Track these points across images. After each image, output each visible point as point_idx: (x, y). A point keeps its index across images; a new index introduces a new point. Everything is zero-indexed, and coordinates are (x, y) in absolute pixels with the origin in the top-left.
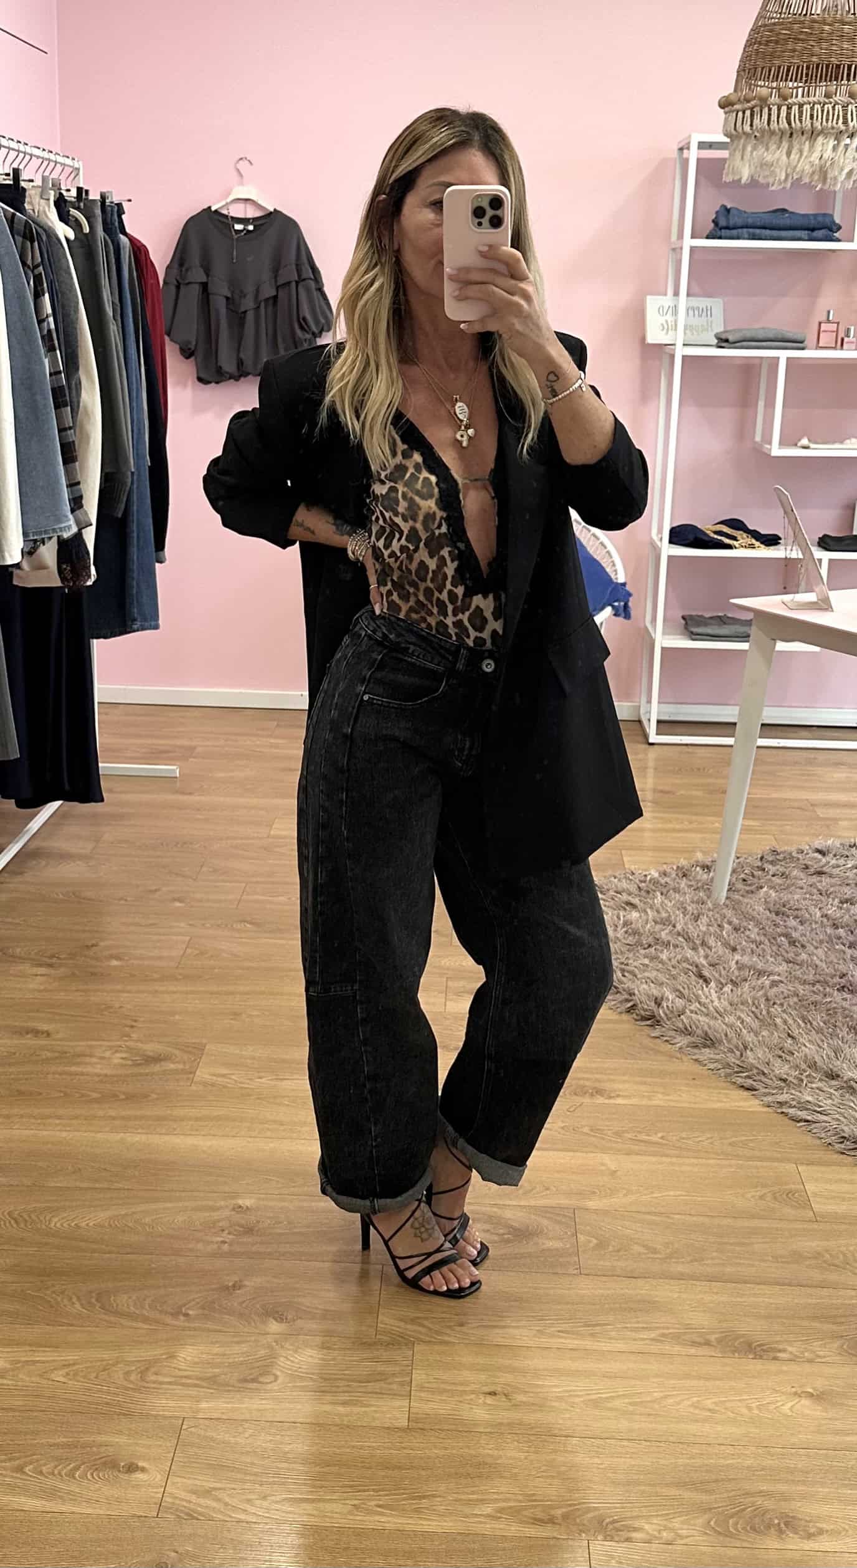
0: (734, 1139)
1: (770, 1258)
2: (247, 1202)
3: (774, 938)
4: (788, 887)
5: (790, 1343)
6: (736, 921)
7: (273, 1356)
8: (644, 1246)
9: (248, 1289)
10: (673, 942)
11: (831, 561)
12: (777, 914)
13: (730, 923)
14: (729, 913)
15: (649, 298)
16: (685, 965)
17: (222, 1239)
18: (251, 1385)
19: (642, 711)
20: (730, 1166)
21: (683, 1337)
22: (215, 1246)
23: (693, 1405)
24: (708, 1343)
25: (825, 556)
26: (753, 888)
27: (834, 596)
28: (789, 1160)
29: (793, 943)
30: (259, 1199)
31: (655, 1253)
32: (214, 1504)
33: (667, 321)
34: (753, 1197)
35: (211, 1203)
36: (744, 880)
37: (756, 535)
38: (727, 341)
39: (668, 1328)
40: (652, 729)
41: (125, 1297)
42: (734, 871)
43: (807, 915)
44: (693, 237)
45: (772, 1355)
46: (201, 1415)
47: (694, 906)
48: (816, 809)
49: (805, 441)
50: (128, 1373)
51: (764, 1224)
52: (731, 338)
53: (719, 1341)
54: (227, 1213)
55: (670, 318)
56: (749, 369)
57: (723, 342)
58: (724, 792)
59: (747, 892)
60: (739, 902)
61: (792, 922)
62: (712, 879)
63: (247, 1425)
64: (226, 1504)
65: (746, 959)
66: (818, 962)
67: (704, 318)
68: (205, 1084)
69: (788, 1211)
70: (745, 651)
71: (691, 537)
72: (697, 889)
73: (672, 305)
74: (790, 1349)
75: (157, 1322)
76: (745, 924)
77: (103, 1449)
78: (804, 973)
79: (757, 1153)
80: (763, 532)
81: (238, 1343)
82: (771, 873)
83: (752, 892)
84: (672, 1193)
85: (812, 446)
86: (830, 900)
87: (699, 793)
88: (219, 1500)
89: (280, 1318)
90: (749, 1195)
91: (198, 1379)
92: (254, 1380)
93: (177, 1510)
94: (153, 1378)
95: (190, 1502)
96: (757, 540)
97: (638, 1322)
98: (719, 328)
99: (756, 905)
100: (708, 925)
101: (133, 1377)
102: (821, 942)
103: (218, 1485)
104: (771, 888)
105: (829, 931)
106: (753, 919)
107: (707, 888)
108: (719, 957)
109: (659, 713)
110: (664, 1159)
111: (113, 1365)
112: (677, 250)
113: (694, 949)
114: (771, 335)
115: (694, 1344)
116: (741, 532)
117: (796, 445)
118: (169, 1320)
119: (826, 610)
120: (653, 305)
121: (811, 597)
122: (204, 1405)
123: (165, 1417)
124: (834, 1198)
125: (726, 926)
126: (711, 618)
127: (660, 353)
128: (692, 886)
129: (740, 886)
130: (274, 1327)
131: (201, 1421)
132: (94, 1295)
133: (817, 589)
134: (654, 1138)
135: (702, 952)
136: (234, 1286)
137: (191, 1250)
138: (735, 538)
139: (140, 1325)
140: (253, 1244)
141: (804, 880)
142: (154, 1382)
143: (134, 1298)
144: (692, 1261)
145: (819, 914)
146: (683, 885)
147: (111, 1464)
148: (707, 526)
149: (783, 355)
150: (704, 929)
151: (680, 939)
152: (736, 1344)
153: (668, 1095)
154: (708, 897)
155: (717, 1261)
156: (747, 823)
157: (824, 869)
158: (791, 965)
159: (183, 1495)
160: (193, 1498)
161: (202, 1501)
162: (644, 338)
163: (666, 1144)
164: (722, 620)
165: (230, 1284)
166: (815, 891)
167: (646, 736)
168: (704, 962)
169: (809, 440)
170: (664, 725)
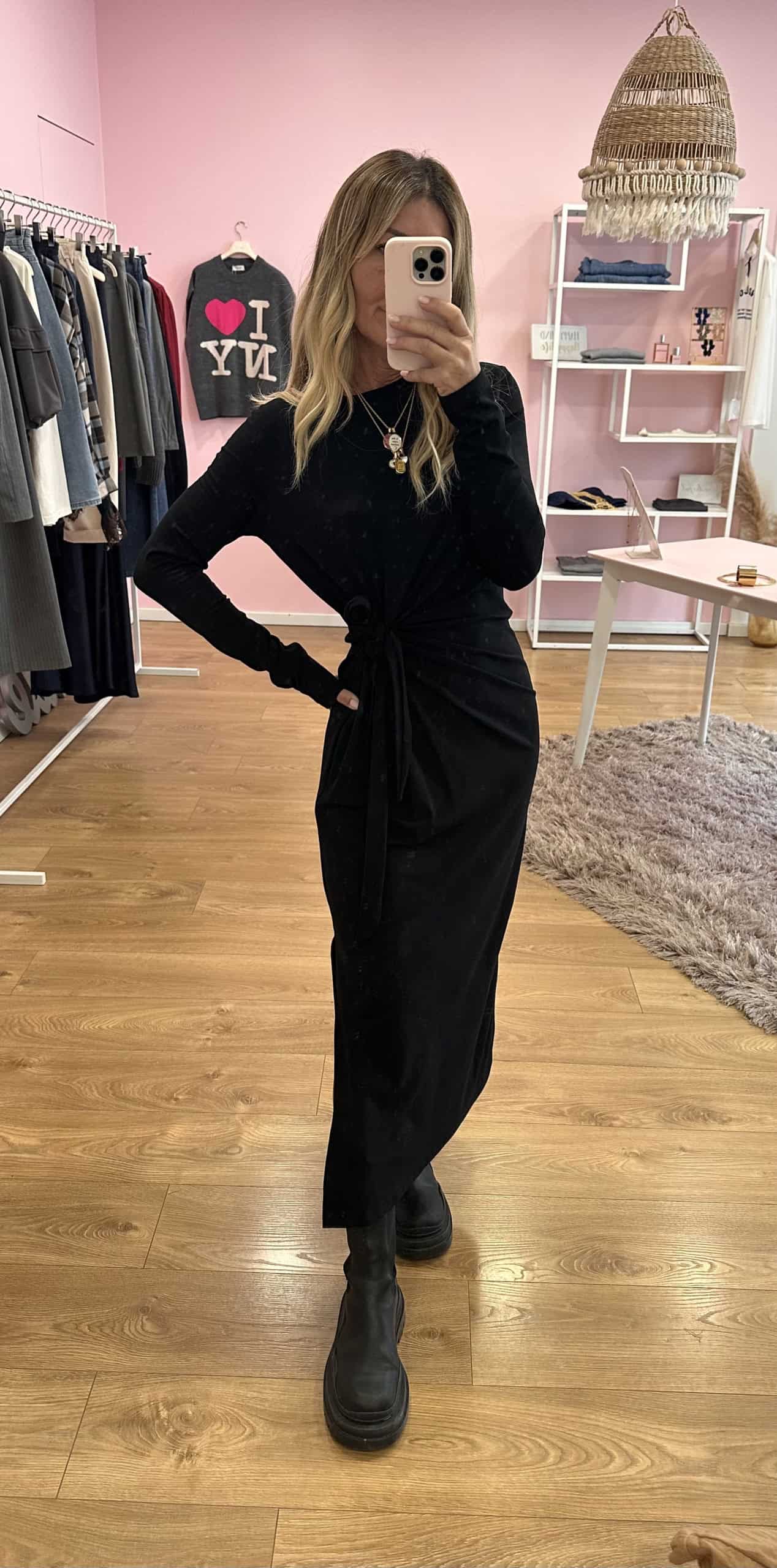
0: (584, 949)
1: (608, 1043)
2: (227, 1006)
3: (617, 795)
4: (627, 756)
5: (621, 1112)
6: (590, 782)
7: (239, 1132)
8: (517, 1036)
9: (222, 1077)
10: (544, 798)
11: (661, 518)
12: (619, 776)
13: (585, 784)
14: (585, 776)
15: (533, 326)
16: (553, 817)
17: (205, 1037)
18: (220, 1156)
19: (528, 625)
20: (582, 970)
21: (546, 1109)
22: (201, 1043)
23: (549, 1166)
24: (562, 1114)
25: (658, 514)
26: (602, 757)
27: (662, 547)
28: (623, 965)
29: (629, 798)
30: (239, 1004)
31: (525, 1040)
32: (188, 1256)
33: (546, 343)
34: (597, 994)
35: (200, 1008)
36: (597, 750)
37: (609, 499)
38: (589, 357)
39: (533, 1102)
40: (535, 638)
41: (132, 1085)
42: (589, 744)
43: (641, 777)
44: (565, 280)
45: (608, 1122)
46: (183, 1182)
47: (560, 771)
48: (648, 696)
49: (644, 431)
50: (130, 1148)
51: (604, 1016)
52: (592, 355)
53: (570, 1111)
54: (213, 1015)
55: (548, 340)
56: (606, 378)
57: (586, 358)
58: (583, 683)
59: (599, 759)
60: (593, 768)
61: (630, 783)
62: (574, 750)
63: (216, 1189)
64: (197, 1256)
65: (595, 812)
66: (647, 812)
67: (573, 341)
68: (202, 912)
69: (622, 1005)
70: (600, 583)
71: (563, 501)
72: (563, 758)
73: (550, 330)
74: (622, 1117)
75: (155, 1106)
76: (596, 784)
77: (107, 1211)
78: (637, 821)
79: (601, 960)
80: (614, 497)
81: (213, 1121)
82: (616, 745)
83: (602, 759)
84: (538, 993)
85: (650, 434)
86: (657, 766)
87: (567, 685)
88: (192, 1253)
89: (246, 1100)
90: (594, 993)
91: (183, 1151)
92: (224, 1152)
93: (159, 1262)
94: (148, 1152)
95: (168, 1255)
96: (610, 503)
97: (510, 1098)
98: (583, 348)
99: (604, 770)
100: (570, 786)
101: (133, 1152)
102: (650, 797)
103: (192, 1240)
104: (616, 756)
105: (656, 788)
106: (601, 780)
107: (570, 756)
108: (577, 811)
109: (540, 626)
110: (533, 966)
111: (118, 1142)
112: (553, 291)
113: (560, 803)
114: (620, 353)
115: (552, 1114)
116: (598, 497)
117: (637, 434)
118: (164, 1104)
119: (656, 558)
120: (537, 331)
121: (646, 548)
122: (185, 1173)
123: (155, 1184)
124: (657, 994)
125: (583, 786)
126: (578, 559)
127: (542, 366)
128: (558, 755)
129: (593, 755)
130: (242, 1107)
131: (182, 1187)
132: (108, 1084)
133: (651, 542)
134: (528, 949)
135: (565, 806)
136: (213, 1075)
137: (182, 1046)
138: (594, 502)
139: (141, 1108)
140: (230, 1040)
141: (639, 750)
142: (148, 1155)
143: (139, 1086)
144: (552, 1047)
145: (648, 776)
146: (552, 756)
147: (112, 1224)
148: (575, 494)
149: (629, 368)
150: (567, 789)
151: (550, 796)
152: (582, 1114)
153: (538, 915)
154: (571, 764)
155: (569, 1046)
156: (600, 707)
157: (654, 742)
158: (628, 815)
159: (165, 1249)
160: (172, 1252)
161: (177, 1254)
162: (530, 356)
163: (536, 955)
164: (586, 560)
165: (211, 1073)
166: (646, 758)
167: (530, 643)
168: (567, 814)
169: (648, 431)
170: (544, 635)
